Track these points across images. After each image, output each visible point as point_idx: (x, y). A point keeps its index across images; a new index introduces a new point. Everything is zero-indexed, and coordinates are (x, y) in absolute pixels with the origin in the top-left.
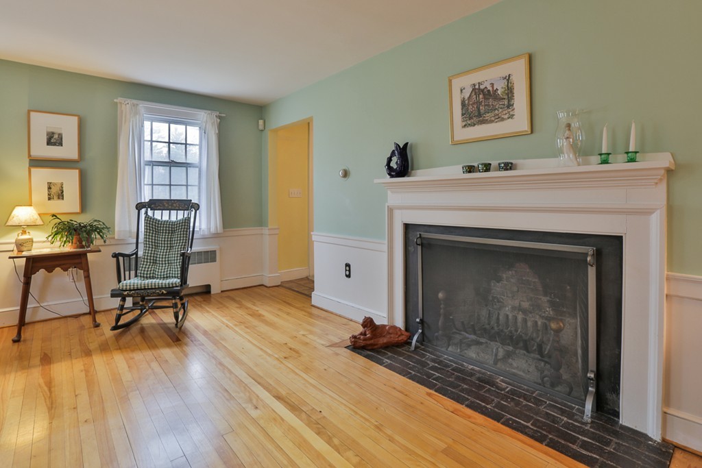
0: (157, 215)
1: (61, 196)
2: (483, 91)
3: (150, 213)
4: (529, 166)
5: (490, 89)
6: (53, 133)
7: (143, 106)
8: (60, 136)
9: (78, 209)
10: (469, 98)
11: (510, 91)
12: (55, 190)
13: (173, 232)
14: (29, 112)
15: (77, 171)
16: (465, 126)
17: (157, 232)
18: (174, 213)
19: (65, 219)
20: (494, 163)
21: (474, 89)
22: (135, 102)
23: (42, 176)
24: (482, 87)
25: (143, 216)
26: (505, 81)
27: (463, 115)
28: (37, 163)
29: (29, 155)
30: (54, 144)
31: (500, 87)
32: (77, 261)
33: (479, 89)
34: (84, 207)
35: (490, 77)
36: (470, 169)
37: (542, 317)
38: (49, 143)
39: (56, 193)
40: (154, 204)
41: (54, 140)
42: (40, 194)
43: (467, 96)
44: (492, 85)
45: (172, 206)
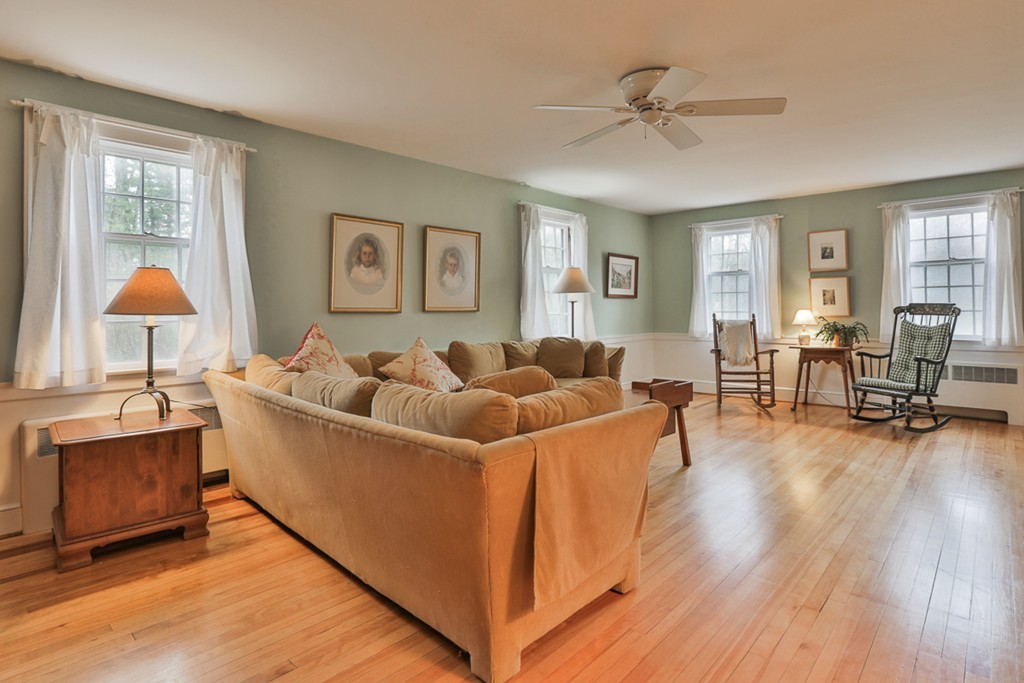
0: (917, 320)
1: (833, 301)
3: (909, 317)
6: (826, 248)
7: (906, 206)
8: (832, 249)
9: (847, 313)
12: (828, 296)
13: (930, 338)
14: (808, 234)
15: (845, 279)
17: (913, 337)
18: (934, 317)
19: (831, 321)
22: (897, 203)
23: (819, 285)
25: (899, 321)
28: (816, 274)
29: (810, 269)
30: (827, 257)
32: (836, 357)
34: (852, 312)
38: (823, 257)
39: (829, 299)
40: (913, 309)
41: (827, 254)
42: (818, 299)
45: (933, 310)
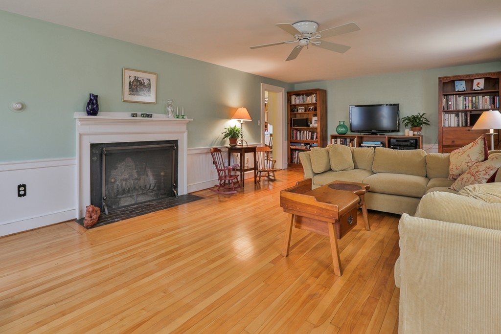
2: (139, 81)
4: (156, 117)
5: (142, 81)
10: (133, 82)
11: (149, 85)
16: (130, 94)
20: (139, 113)
21: (135, 79)
24: (139, 79)
26: (148, 81)
27: (129, 89)
31: (146, 82)
33: (138, 80)
35: (143, 76)
36: (134, 115)
37: (133, 180)
43: (132, 81)
44: (143, 80)
